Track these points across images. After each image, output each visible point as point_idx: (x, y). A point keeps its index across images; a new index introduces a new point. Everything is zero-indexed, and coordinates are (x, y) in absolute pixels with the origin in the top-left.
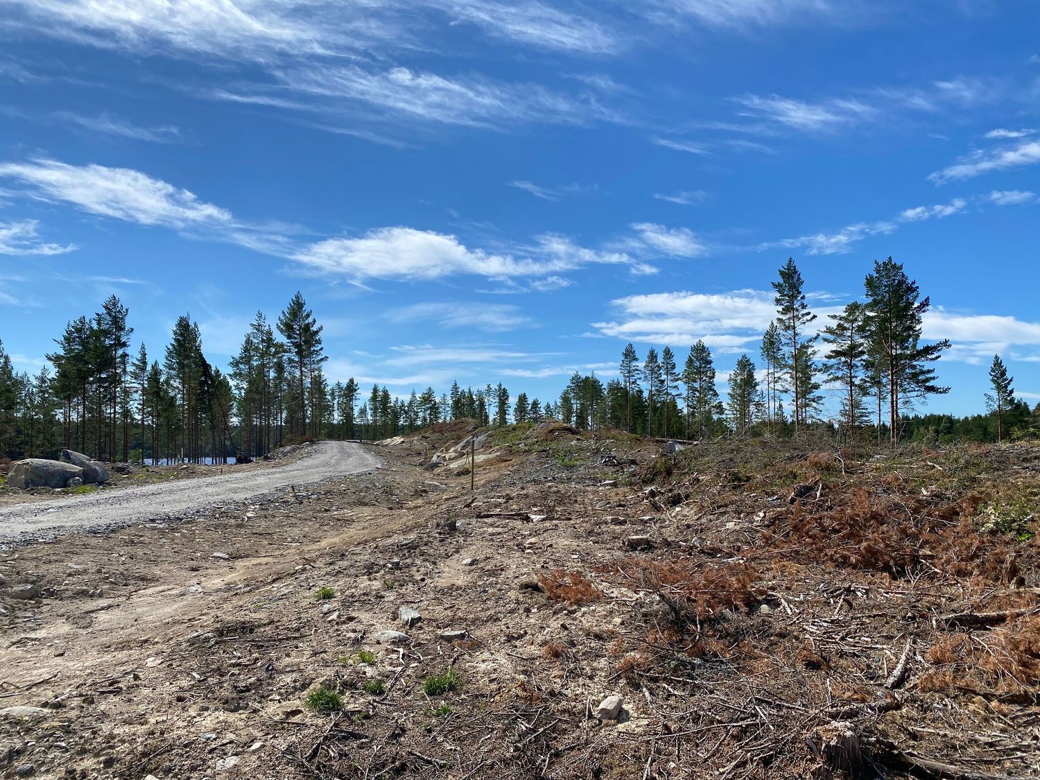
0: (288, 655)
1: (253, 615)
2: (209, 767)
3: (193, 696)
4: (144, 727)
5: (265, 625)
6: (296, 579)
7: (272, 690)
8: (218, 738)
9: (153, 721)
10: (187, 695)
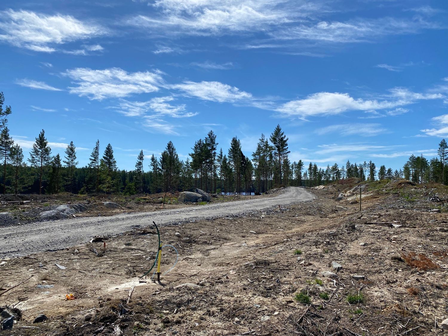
0: (285, 277)
1: (269, 258)
2: (258, 319)
3: (249, 288)
4: (233, 298)
5: (274, 263)
6: (285, 244)
7: (280, 291)
8: (261, 307)
9: (236, 296)
10: (247, 287)
